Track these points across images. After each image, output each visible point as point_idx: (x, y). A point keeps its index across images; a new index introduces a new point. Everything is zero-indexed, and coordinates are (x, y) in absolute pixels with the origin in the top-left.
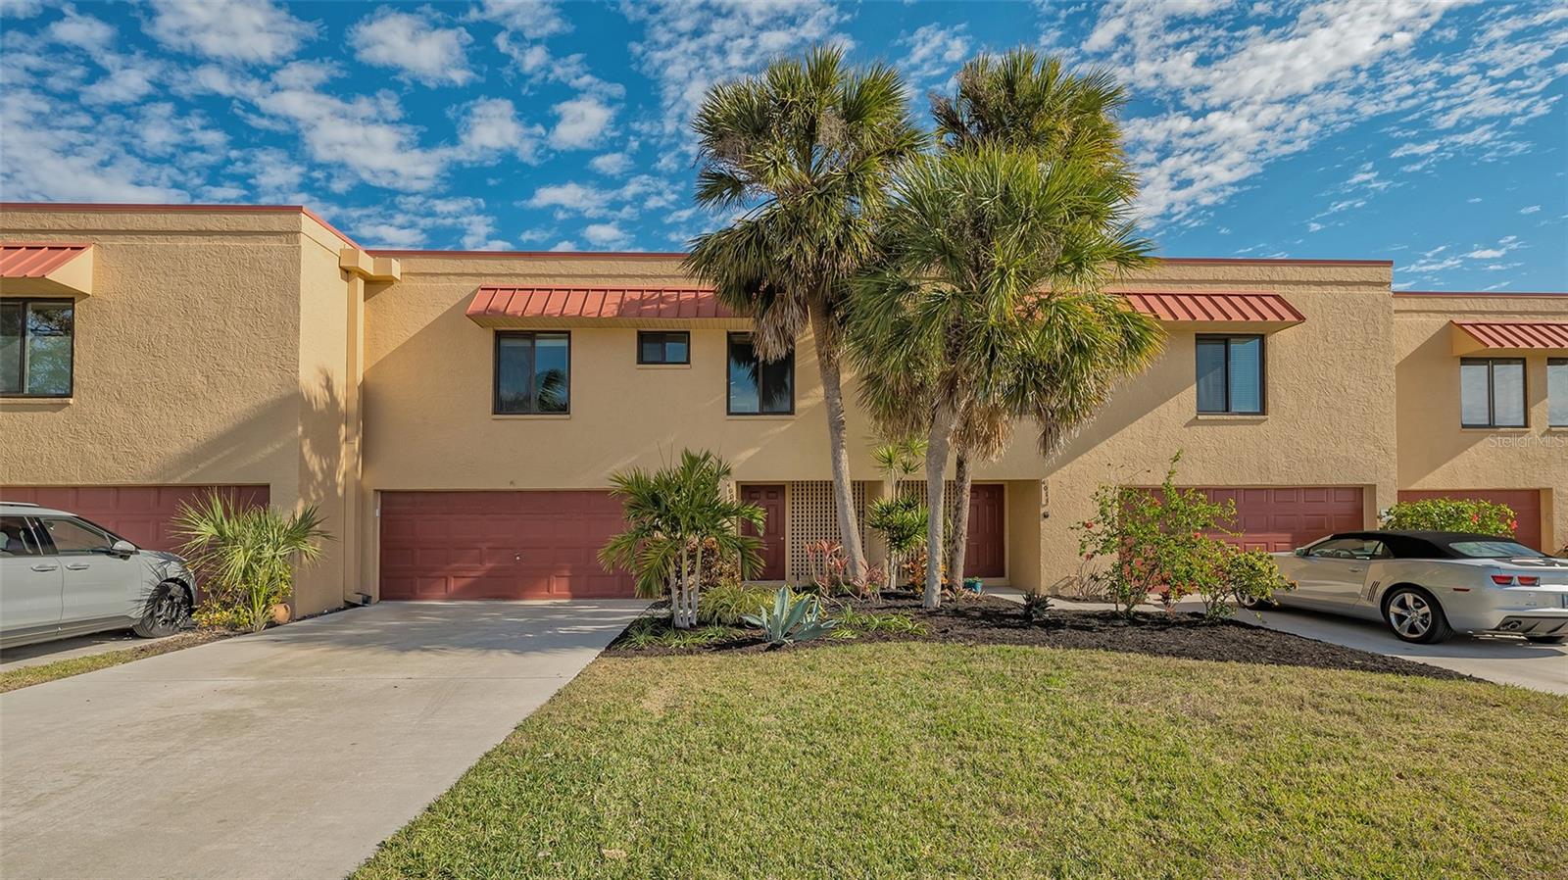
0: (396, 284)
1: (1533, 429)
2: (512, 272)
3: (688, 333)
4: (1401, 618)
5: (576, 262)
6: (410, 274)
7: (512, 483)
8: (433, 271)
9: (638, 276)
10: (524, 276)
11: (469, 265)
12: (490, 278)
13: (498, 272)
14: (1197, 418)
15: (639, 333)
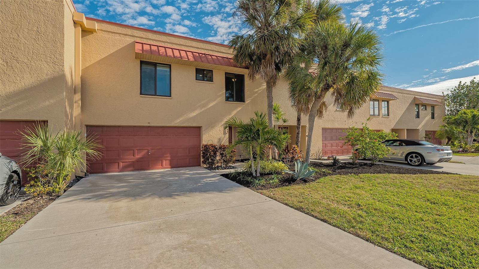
0: (95, 34)
1: (380, 116)
2: (148, 37)
3: (212, 71)
4: (411, 161)
5: (173, 38)
6: (101, 30)
7: (149, 123)
8: (113, 31)
9: (196, 47)
10: (153, 40)
11: (129, 31)
12: (138, 38)
13: (141, 36)
14: (336, 110)
15: (196, 68)
